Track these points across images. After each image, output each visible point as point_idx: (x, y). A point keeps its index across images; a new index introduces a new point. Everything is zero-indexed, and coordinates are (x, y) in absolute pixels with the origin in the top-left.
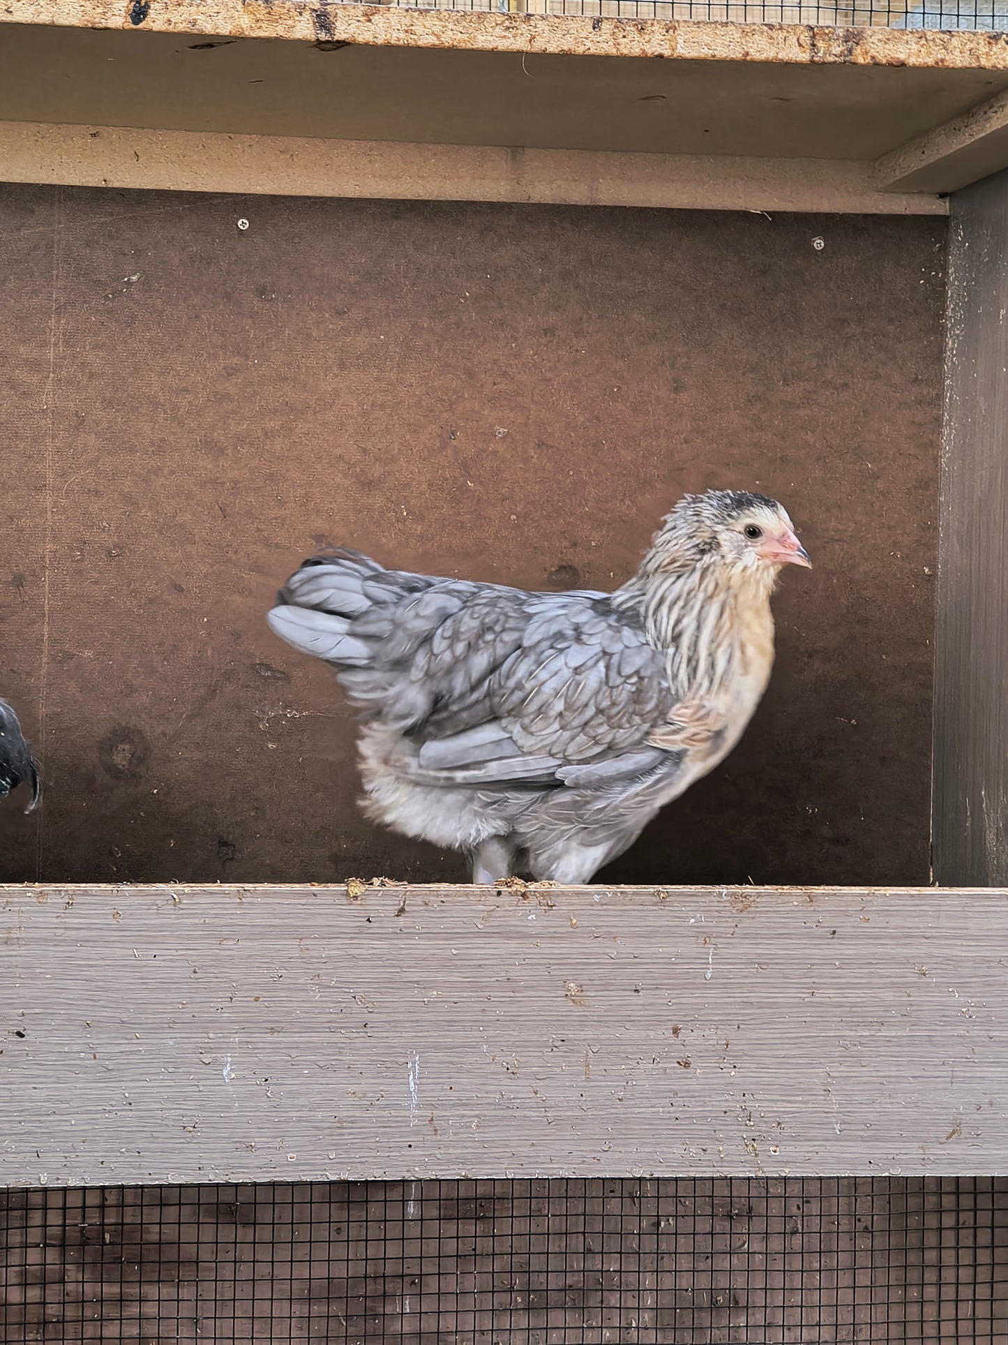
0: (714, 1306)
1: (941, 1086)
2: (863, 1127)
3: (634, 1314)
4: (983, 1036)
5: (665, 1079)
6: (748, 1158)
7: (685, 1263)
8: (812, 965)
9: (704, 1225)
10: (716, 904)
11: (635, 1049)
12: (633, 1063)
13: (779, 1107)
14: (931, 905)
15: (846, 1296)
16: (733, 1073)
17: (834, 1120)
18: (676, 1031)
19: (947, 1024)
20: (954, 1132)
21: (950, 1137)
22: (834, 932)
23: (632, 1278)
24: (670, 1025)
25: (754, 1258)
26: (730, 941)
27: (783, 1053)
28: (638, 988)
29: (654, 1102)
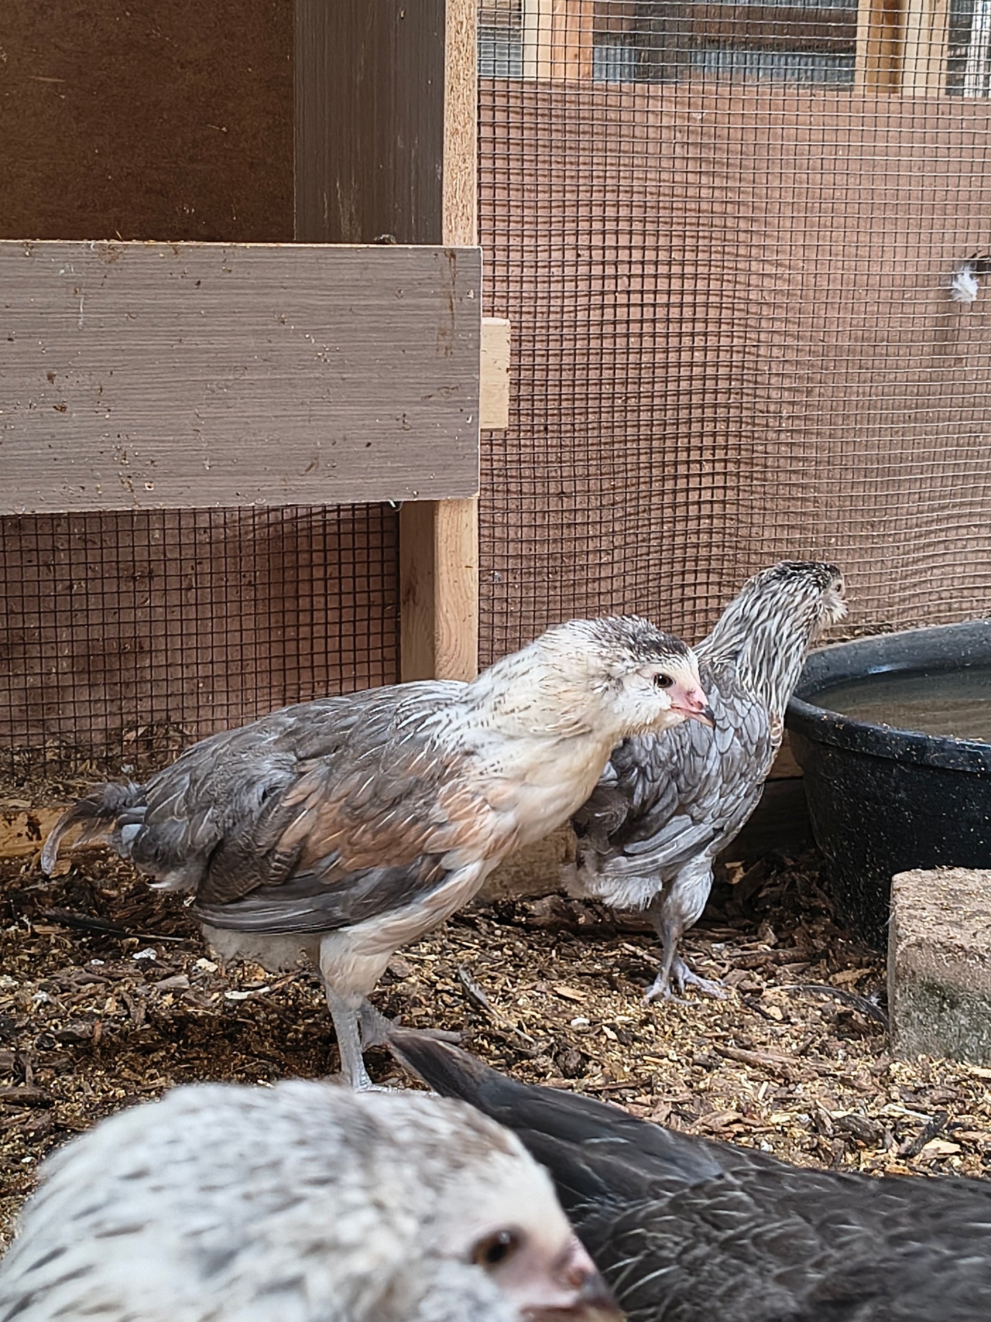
0: (121, 653)
1: (301, 424)
2: (230, 462)
3: (53, 663)
4: (337, 378)
5: (42, 423)
6: (125, 493)
7: (95, 618)
8: (179, 314)
9: (111, 586)
10: (85, 256)
11: (11, 395)
12: (11, 408)
13: (151, 447)
14: (287, 257)
15: (234, 638)
16: (107, 417)
17: (204, 457)
18: (51, 377)
19: (305, 367)
20: (312, 466)
21: (309, 469)
22: (199, 283)
23: (51, 633)
24: (45, 372)
25: (155, 611)
26: (100, 291)
27: (154, 397)
28: (12, 337)
29: (32, 444)
